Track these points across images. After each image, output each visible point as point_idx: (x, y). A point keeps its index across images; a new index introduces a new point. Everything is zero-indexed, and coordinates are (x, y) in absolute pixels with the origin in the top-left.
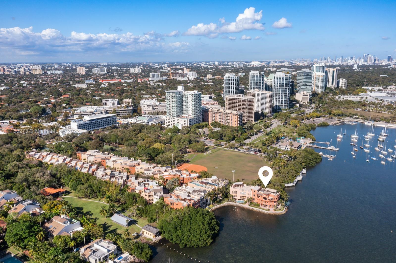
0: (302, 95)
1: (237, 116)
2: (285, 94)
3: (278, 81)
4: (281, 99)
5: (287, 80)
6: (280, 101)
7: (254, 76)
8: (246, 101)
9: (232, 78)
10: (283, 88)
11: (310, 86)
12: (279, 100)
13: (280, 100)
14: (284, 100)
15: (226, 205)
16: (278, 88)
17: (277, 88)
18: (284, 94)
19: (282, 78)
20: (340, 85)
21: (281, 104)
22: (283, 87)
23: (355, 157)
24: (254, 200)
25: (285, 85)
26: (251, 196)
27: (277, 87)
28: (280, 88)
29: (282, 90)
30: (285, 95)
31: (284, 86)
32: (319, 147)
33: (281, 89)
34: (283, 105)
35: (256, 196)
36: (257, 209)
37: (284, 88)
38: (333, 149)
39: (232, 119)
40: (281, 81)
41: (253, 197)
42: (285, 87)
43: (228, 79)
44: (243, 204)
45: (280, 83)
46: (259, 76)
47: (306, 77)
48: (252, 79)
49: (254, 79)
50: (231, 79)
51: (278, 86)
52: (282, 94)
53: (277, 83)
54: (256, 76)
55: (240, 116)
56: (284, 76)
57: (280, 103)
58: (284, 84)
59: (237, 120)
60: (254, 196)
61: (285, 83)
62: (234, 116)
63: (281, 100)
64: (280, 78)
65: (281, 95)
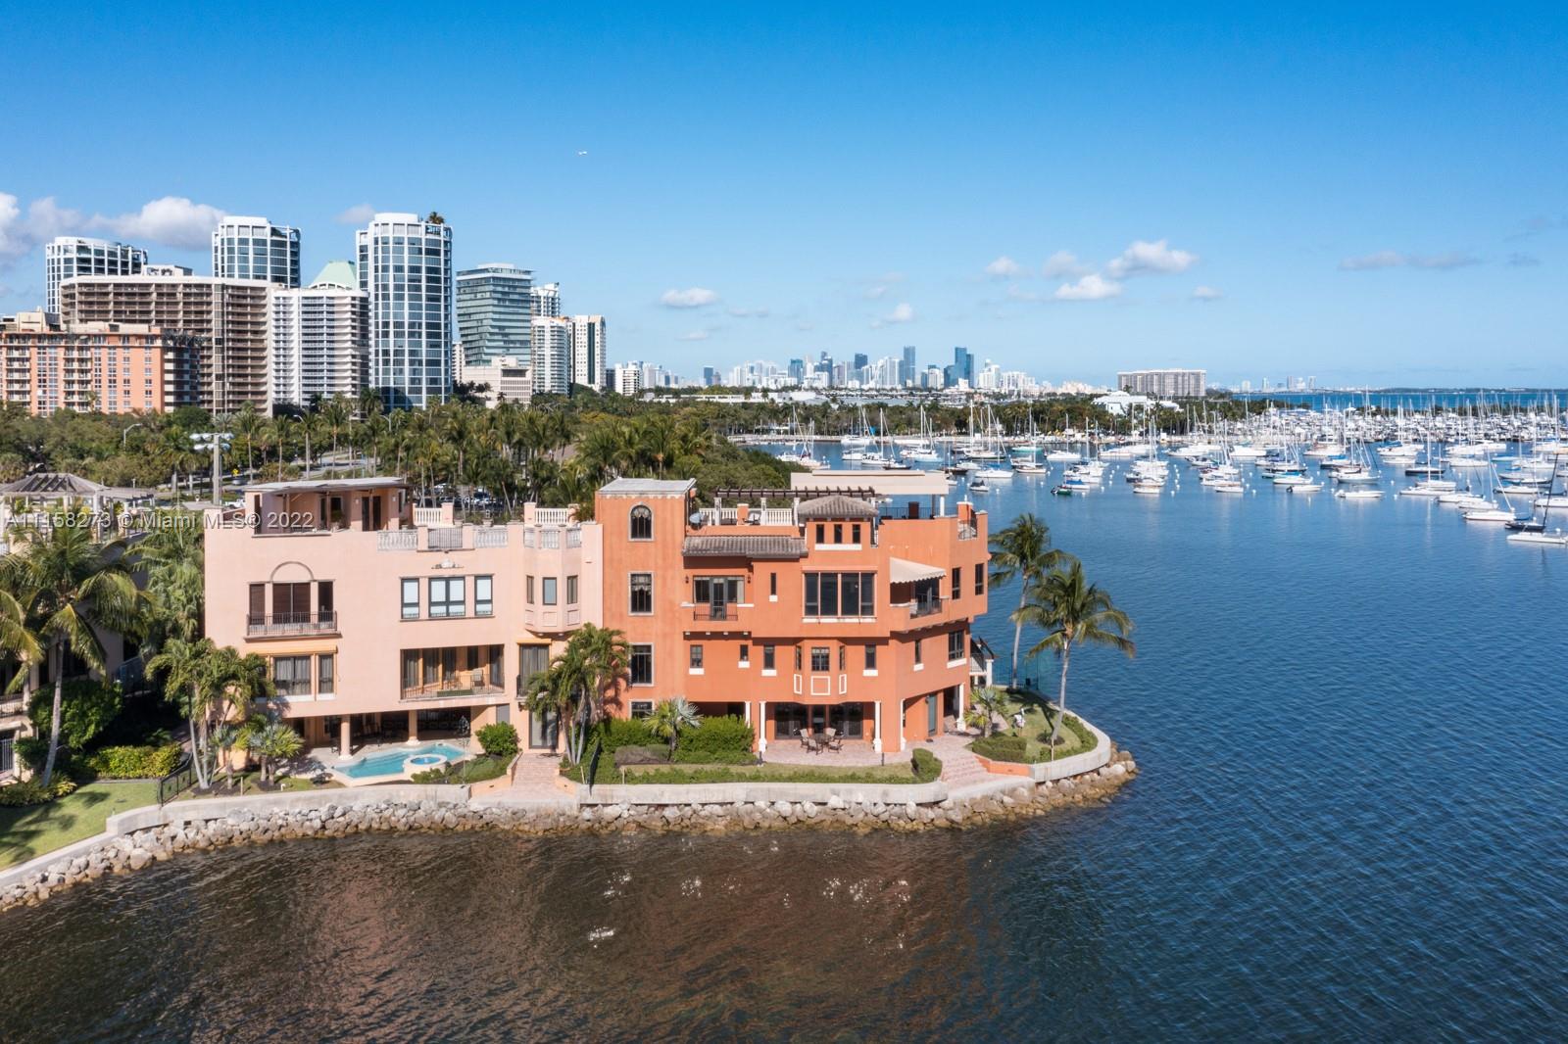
0: (500, 373)
1: (156, 354)
2: (429, 326)
3: (385, 259)
4: (412, 353)
5: (437, 253)
6: (407, 367)
7: (243, 242)
8: (215, 298)
10: (419, 298)
11: (521, 342)
12: (401, 362)
13: (407, 358)
14: (429, 363)
16: (391, 292)
17: (386, 297)
18: (424, 331)
19: (412, 242)
21: (413, 381)
22: (419, 288)
25: (429, 279)
26: (591, 612)
27: (385, 287)
28: (399, 297)
29: (411, 307)
30: (429, 335)
31: (424, 284)
33: (406, 302)
34: (424, 386)
35: (674, 591)
37: (424, 293)
39: (120, 377)
40: (406, 255)
41: (636, 630)
42: (429, 289)
45: (399, 269)
46: (274, 243)
48: (231, 259)
49: (246, 260)
51: (391, 284)
52: (412, 325)
53: (385, 269)
54: (256, 242)
55: (178, 351)
56: (421, 233)
57: (407, 376)
58: (424, 274)
59: (156, 376)
60: (641, 601)
61: (429, 270)
62: (138, 356)
63: (412, 363)
64: (399, 242)
65: (411, 334)
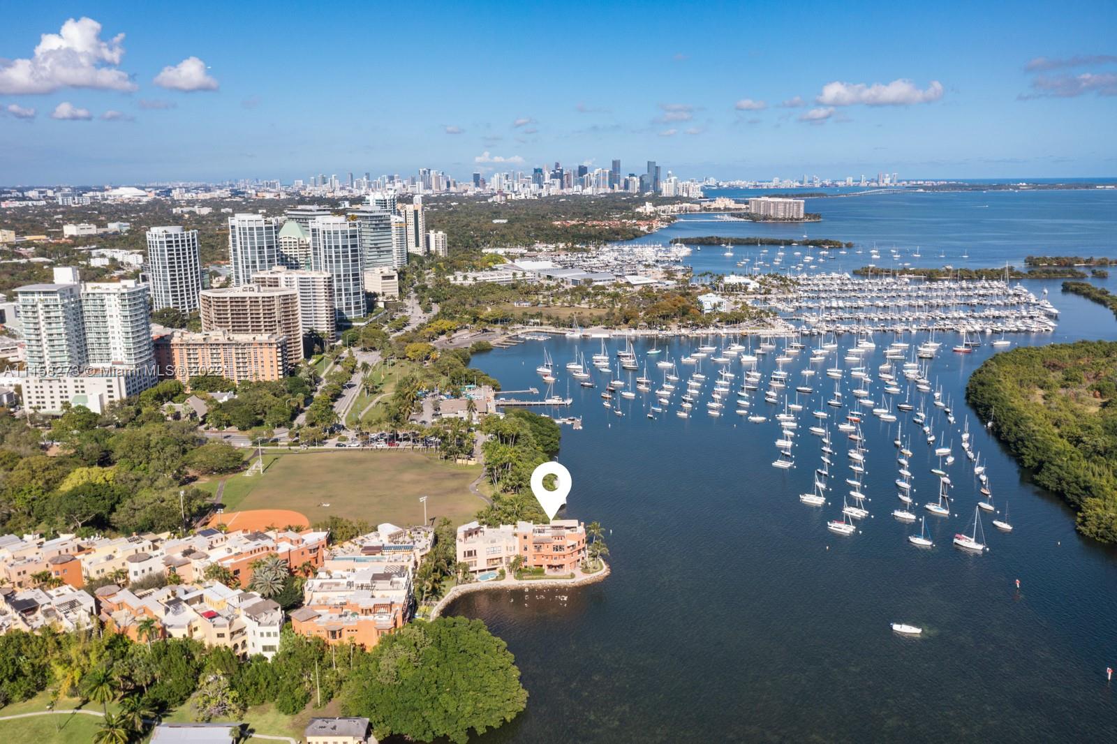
0: (381, 278)
1: (274, 351)
2: (353, 275)
3: (329, 242)
4: (346, 290)
5: (355, 236)
6: (343, 297)
7: (251, 229)
8: (276, 302)
9: (176, 236)
10: (348, 261)
11: (388, 251)
12: (340, 295)
13: (343, 293)
14: (354, 294)
15: (458, 594)
16: (334, 259)
17: (331, 262)
18: (351, 278)
19: (343, 232)
20: (433, 248)
21: (347, 304)
22: (347, 256)
23: (620, 412)
24: (525, 560)
25: (352, 251)
26: (517, 552)
27: (330, 257)
28: (338, 262)
29: (344, 266)
30: (354, 280)
31: (350, 254)
32: (527, 403)
33: (342, 264)
34: (353, 306)
35: (531, 548)
36: (542, 581)
37: (350, 258)
38: (561, 402)
39: (259, 360)
40: (340, 240)
41: (524, 554)
42: (352, 256)
43: (164, 239)
44: (497, 579)
45: (337, 247)
46: (267, 228)
47: (376, 227)
48: (245, 239)
49: (253, 238)
50: (173, 239)
51: (334, 255)
52: (345, 275)
53: (330, 247)
54: (258, 228)
55: (281, 347)
56: (347, 228)
57: (344, 302)
58: (349, 249)
59: (274, 359)
60: (526, 549)
61: (352, 246)
62: (266, 351)
63: (346, 295)
64: (336, 233)
65: (345, 280)
